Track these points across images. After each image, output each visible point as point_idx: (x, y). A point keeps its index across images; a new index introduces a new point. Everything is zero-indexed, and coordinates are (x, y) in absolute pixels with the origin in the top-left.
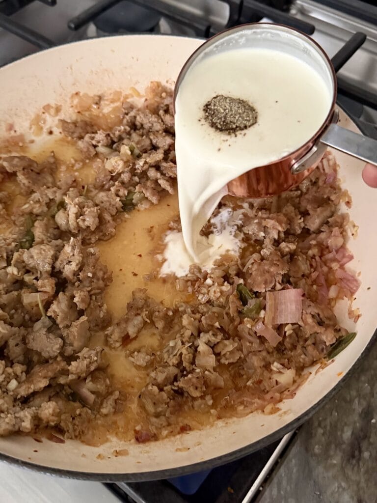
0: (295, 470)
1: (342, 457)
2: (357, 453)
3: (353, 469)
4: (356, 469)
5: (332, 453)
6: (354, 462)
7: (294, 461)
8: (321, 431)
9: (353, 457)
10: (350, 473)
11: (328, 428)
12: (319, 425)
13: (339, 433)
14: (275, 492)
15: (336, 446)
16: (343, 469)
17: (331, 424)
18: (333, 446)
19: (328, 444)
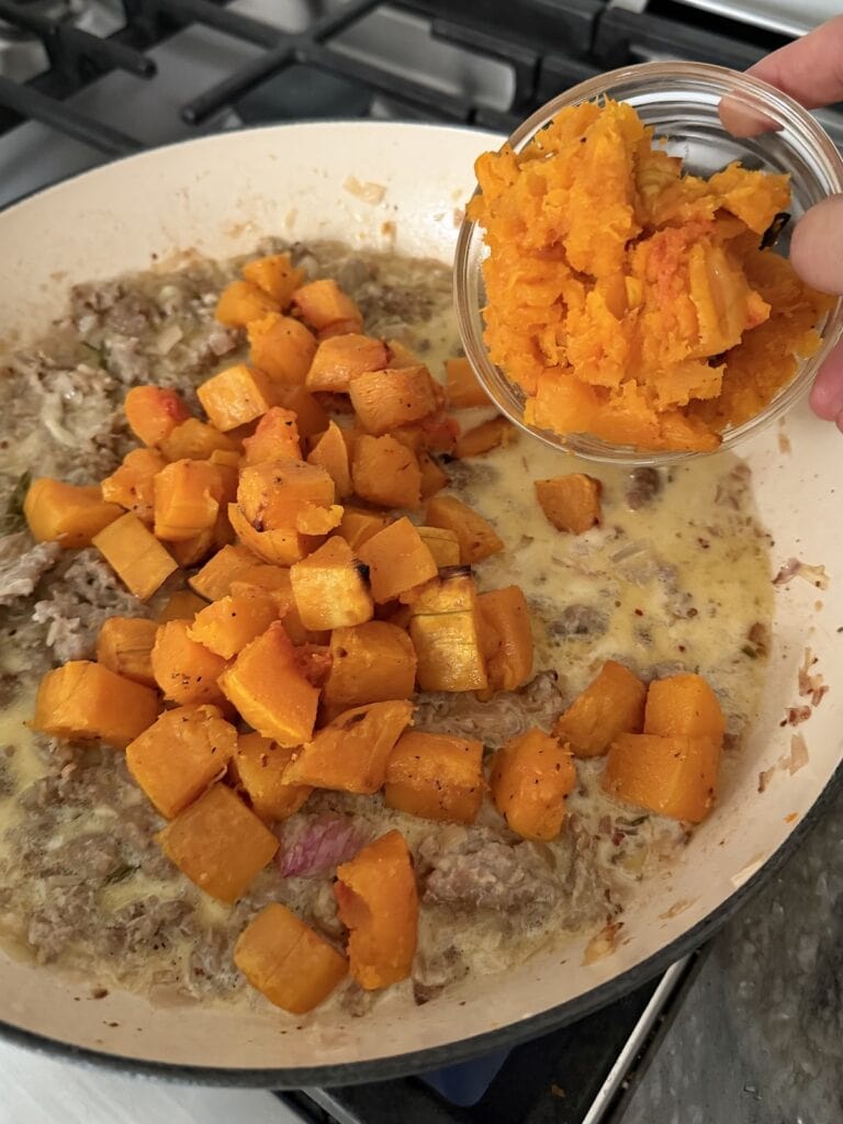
0: (698, 1041)
1: (800, 1007)
2: (831, 995)
3: (825, 1032)
4: (831, 1030)
5: (777, 996)
6: (827, 1014)
7: (694, 1019)
8: (750, 948)
9: (824, 1003)
10: (819, 1040)
11: (766, 941)
12: (746, 936)
13: (790, 952)
14: (656, 1090)
15: (785, 980)
16: (803, 1030)
17: (771, 932)
18: (779, 981)
19: (769, 976)
